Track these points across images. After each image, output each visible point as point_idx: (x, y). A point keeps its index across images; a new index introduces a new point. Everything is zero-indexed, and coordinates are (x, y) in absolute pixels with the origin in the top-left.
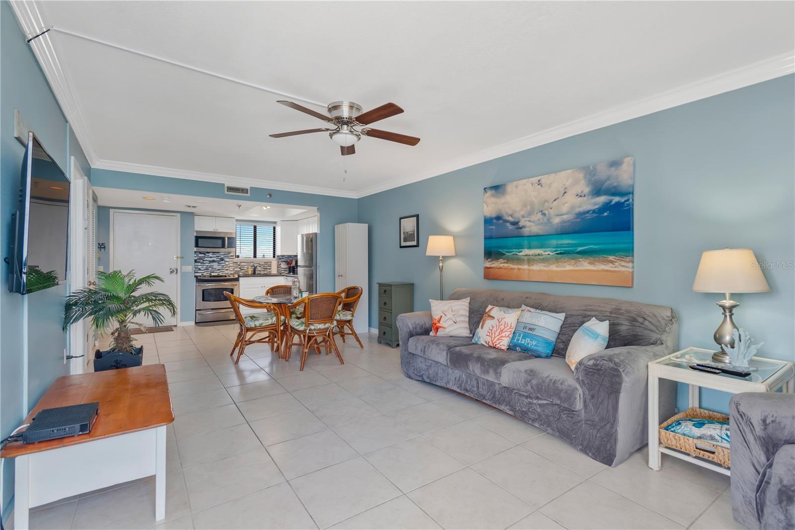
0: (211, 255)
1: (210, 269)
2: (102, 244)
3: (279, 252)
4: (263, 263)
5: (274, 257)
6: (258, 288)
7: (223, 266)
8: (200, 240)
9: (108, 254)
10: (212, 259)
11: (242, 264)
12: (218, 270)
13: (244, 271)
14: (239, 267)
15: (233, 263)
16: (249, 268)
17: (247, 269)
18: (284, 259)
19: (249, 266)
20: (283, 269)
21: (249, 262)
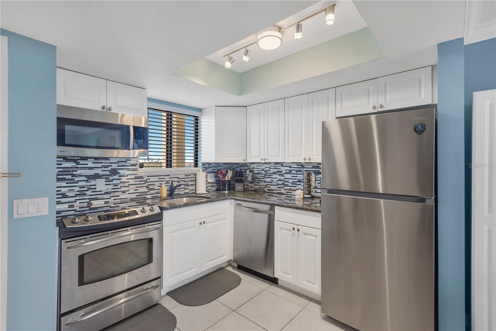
0: (90, 164)
1: (88, 193)
3: (202, 158)
4: (183, 176)
5: (196, 165)
6: (196, 226)
8: (69, 126)
10: (92, 172)
11: (152, 179)
12: (106, 193)
13: (154, 192)
14: (146, 185)
15: (136, 178)
16: (164, 186)
17: (159, 188)
18: (211, 169)
19: (163, 183)
20: (210, 185)
21: (162, 176)
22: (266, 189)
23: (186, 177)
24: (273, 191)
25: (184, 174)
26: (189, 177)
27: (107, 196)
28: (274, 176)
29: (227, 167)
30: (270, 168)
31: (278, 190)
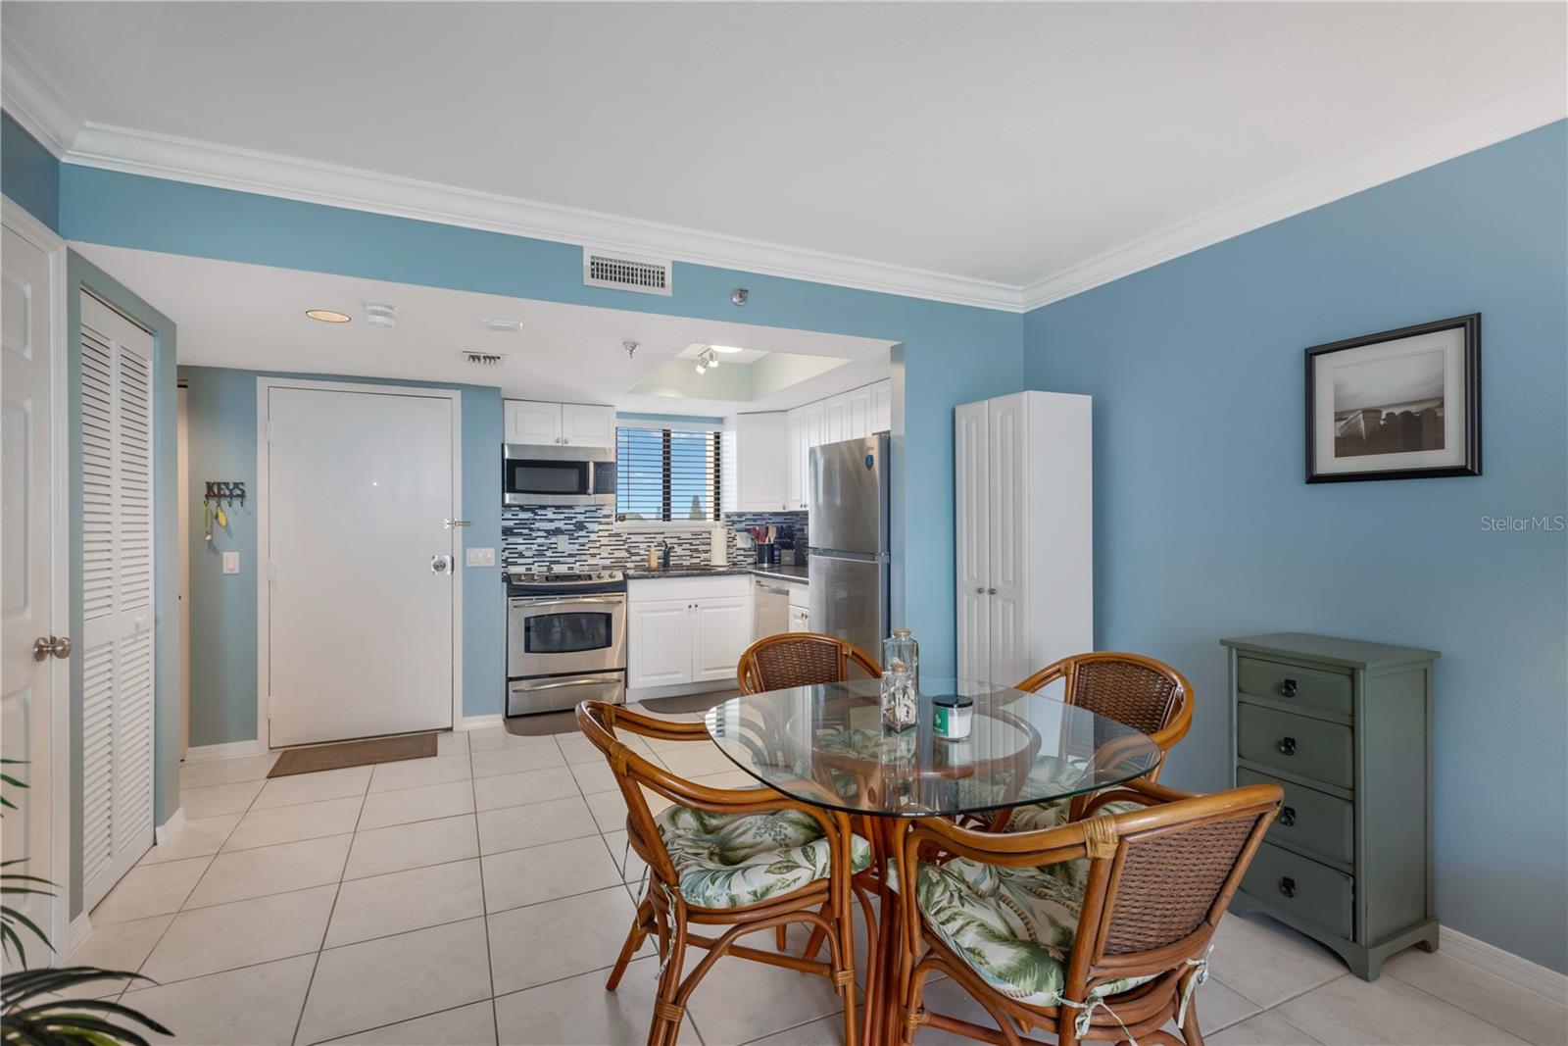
0: (550, 516)
1: (549, 553)
2: (236, 485)
3: (730, 505)
4: (689, 536)
5: (717, 517)
6: (681, 610)
7: (582, 545)
8: (518, 470)
9: (252, 515)
10: (552, 526)
11: (634, 538)
12: (570, 556)
13: (639, 558)
14: (626, 547)
15: (610, 535)
16: (653, 549)
18: (744, 524)
19: (652, 545)
20: (742, 552)
21: (650, 534)
23: (693, 537)
25: (691, 532)
26: (700, 537)
27: (572, 560)
29: (778, 521)
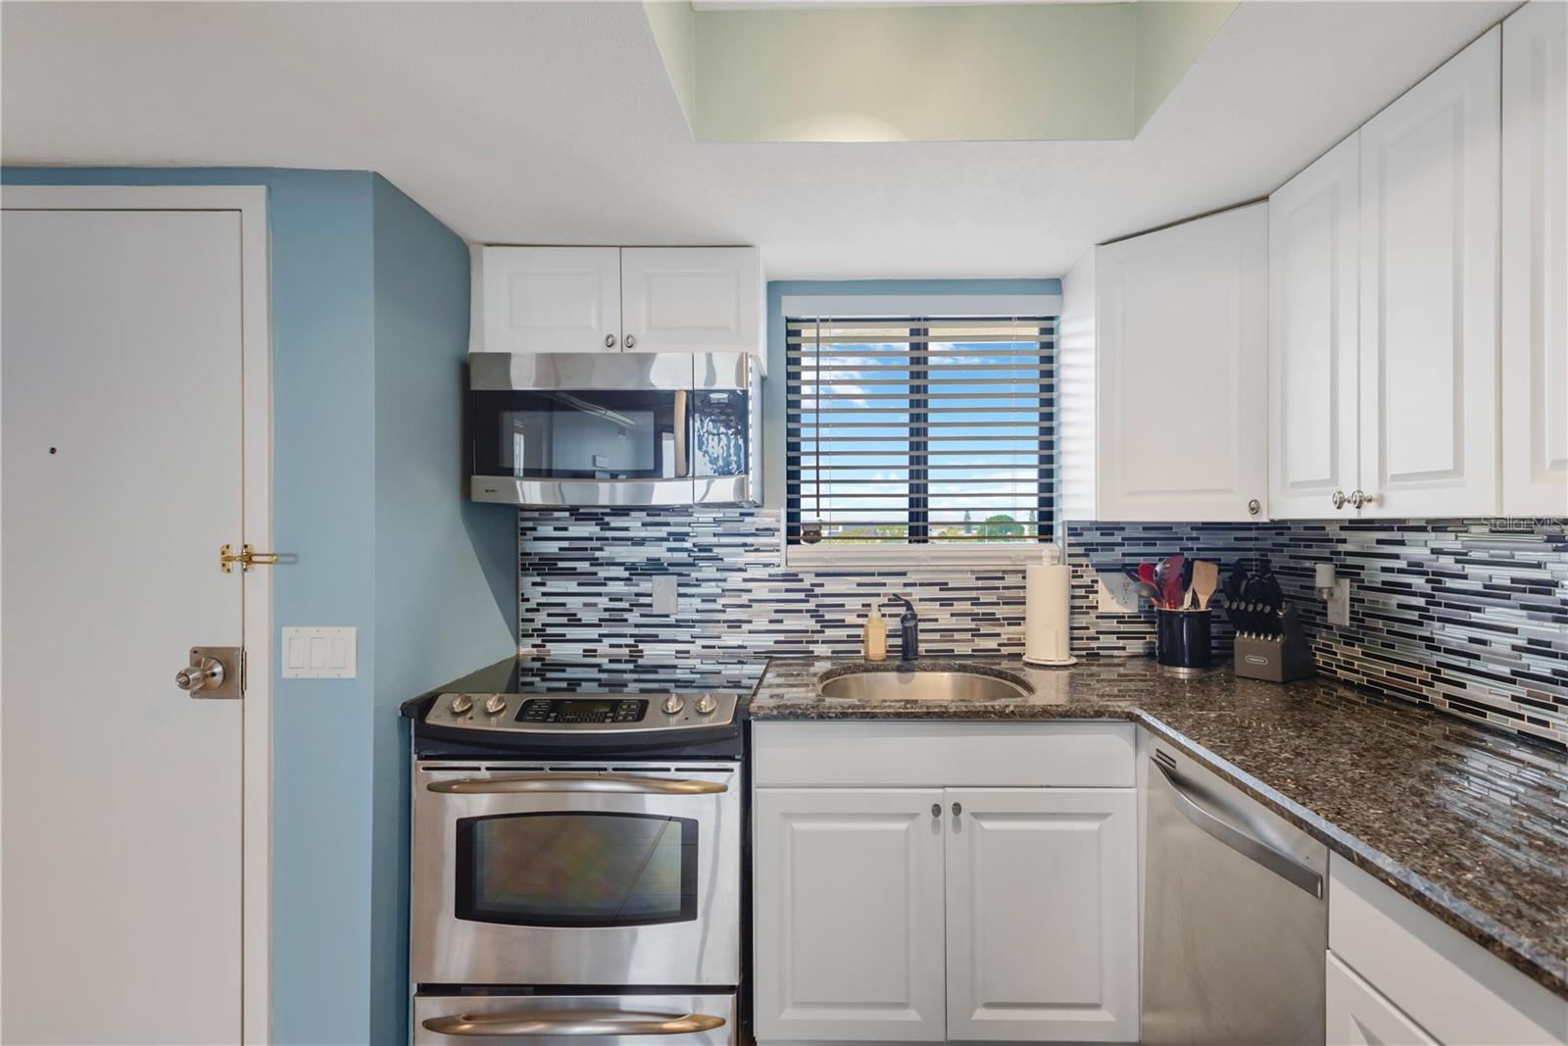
0: (637, 529)
1: (633, 617)
3: (1079, 503)
4: (971, 581)
5: (1045, 533)
6: (912, 816)
7: (709, 599)
10: (639, 555)
12: (681, 624)
13: (842, 633)
14: (811, 605)
15: (772, 579)
16: (874, 614)
17: (860, 621)
18: (1119, 551)
19: (875, 601)
20: (1113, 625)
21: (873, 574)
22: (1436, 694)
23: (980, 584)
24: (1484, 715)
25: (972, 572)
26: (997, 583)
27: (683, 634)
28: (1493, 614)
29: (1220, 544)
30: (1462, 558)
31: (1521, 717)
